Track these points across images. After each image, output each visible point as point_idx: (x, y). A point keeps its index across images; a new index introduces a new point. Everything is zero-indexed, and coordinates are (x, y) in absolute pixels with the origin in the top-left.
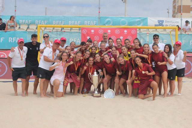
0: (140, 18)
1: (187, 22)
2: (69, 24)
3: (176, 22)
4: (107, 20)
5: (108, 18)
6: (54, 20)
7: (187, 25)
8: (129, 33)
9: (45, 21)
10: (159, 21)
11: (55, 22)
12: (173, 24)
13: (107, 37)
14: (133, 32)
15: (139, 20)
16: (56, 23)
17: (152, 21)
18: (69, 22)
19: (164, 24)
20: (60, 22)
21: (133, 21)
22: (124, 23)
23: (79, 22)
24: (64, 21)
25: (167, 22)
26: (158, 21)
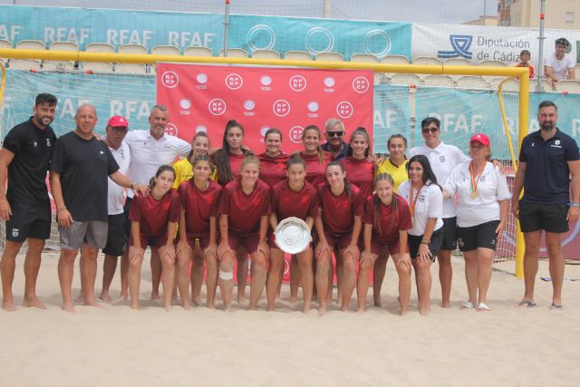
0: (380, 24)
1: (562, 44)
2: (106, 40)
3: (517, 44)
4: (257, 28)
5: (258, 20)
6: (48, 26)
7: (559, 56)
8: (343, 90)
9: (13, 27)
10: (454, 39)
11: (53, 31)
12: (508, 51)
13: (164, 122)
14: (358, 85)
15: (376, 31)
16: (56, 33)
17: (429, 37)
18: (109, 32)
19: (474, 48)
20: (73, 30)
21: (355, 33)
22: (320, 44)
23: (145, 32)
24: (89, 27)
25: (485, 42)
26: (451, 37)
